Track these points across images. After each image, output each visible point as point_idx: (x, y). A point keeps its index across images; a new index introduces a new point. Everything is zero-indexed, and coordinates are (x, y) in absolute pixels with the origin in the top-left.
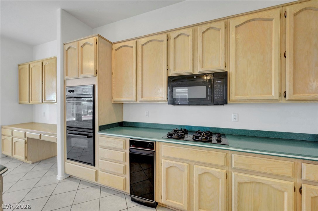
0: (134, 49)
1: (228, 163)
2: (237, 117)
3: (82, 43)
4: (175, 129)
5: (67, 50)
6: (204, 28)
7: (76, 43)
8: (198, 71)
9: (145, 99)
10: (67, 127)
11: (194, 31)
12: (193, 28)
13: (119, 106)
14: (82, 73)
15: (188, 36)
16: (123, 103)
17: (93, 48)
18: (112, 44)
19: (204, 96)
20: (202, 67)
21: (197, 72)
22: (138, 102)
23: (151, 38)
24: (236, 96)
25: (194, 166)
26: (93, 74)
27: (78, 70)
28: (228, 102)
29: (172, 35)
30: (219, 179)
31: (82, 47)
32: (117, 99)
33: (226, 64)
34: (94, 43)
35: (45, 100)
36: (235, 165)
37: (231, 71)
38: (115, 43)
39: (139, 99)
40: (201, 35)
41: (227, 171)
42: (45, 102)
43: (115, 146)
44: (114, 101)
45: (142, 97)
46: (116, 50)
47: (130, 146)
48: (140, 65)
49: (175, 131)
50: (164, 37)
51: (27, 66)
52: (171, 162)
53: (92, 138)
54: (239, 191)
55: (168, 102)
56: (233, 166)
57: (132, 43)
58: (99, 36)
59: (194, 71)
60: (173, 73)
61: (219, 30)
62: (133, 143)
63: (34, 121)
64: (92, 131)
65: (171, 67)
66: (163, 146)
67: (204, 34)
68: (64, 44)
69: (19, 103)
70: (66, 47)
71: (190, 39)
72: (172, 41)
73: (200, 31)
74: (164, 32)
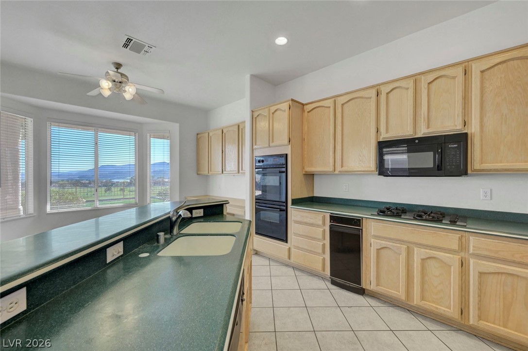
0: (332, 109)
1: (463, 247)
2: (489, 194)
3: (273, 109)
4: (388, 206)
5: (256, 118)
6: (431, 77)
7: (267, 110)
8: (422, 133)
9: (344, 169)
10: (256, 199)
11: (416, 82)
12: (414, 78)
13: (310, 177)
14: (273, 142)
15: (407, 89)
16: (313, 174)
17: (286, 114)
18: (303, 105)
19: (430, 164)
20: (428, 128)
21: (419, 135)
22: (337, 172)
23: (354, 97)
24: (482, 163)
25: (415, 249)
26: (286, 141)
27: (269, 139)
28: (469, 172)
29: (384, 90)
30: (450, 266)
31: (273, 113)
32: (311, 169)
33: (465, 123)
34: (287, 108)
35: (225, 171)
36: (473, 250)
37: (473, 131)
38: (307, 104)
39: (339, 168)
40: (426, 86)
41: (462, 258)
42: (226, 172)
43: (312, 221)
44: (306, 172)
45: (342, 167)
46: (308, 112)
47: (331, 222)
48: (339, 128)
49: (388, 209)
50: (373, 93)
51: (207, 134)
52: (383, 242)
53: (285, 212)
54: (480, 283)
55: (377, 173)
56: (471, 251)
57: (329, 103)
58: (292, 100)
59: (415, 133)
60: (384, 136)
61: (454, 78)
62: (333, 218)
63: (208, 194)
64: (284, 204)
65: (383, 129)
66: (373, 223)
67: (430, 85)
68: (253, 111)
69: (198, 174)
70: (256, 114)
71: (411, 93)
72: (383, 97)
73: (424, 81)
74: (373, 87)
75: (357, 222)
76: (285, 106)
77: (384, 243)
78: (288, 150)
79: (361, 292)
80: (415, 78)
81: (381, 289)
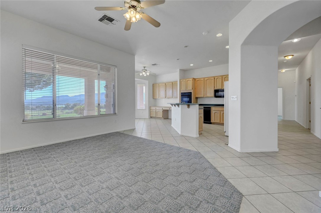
0: (203, 81)
3: (187, 80)
4: (216, 105)
6: (225, 77)
7: (185, 80)
9: (207, 96)
11: (222, 77)
13: (197, 98)
14: (187, 89)
17: (191, 81)
21: (223, 89)
22: (205, 97)
23: (209, 78)
26: (191, 89)
29: (216, 78)
32: (197, 96)
38: (196, 79)
39: (205, 96)
46: (197, 81)
48: (205, 86)
50: (213, 78)
51: (158, 85)
55: (214, 97)
57: (202, 79)
58: (193, 78)
60: (216, 89)
62: (204, 107)
65: (215, 87)
66: (213, 108)
68: (180, 80)
69: (153, 98)
70: (181, 81)
71: (221, 79)
72: (215, 79)
73: (224, 77)
74: (213, 77)
75: (210, 108)
76: (191, 79)
77: (216, 111)
78: (192, 91)
79: (211, 123)
80: (222, 76)
81: (216, 121)
